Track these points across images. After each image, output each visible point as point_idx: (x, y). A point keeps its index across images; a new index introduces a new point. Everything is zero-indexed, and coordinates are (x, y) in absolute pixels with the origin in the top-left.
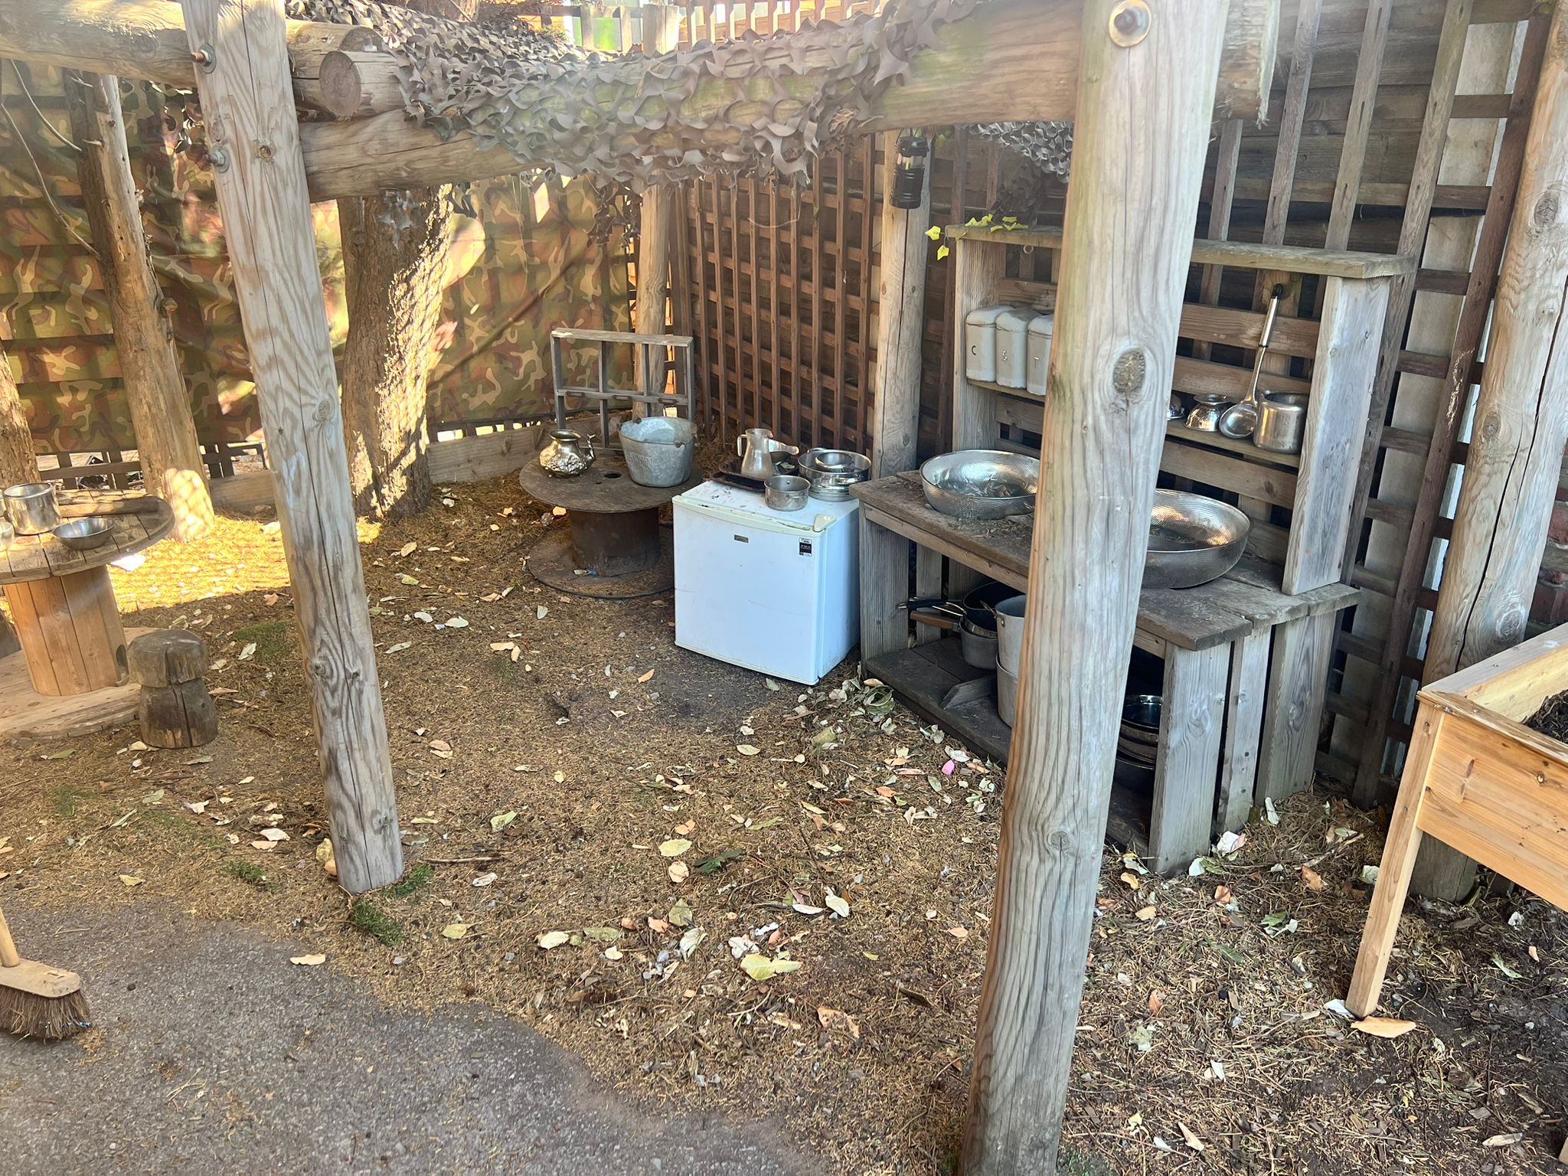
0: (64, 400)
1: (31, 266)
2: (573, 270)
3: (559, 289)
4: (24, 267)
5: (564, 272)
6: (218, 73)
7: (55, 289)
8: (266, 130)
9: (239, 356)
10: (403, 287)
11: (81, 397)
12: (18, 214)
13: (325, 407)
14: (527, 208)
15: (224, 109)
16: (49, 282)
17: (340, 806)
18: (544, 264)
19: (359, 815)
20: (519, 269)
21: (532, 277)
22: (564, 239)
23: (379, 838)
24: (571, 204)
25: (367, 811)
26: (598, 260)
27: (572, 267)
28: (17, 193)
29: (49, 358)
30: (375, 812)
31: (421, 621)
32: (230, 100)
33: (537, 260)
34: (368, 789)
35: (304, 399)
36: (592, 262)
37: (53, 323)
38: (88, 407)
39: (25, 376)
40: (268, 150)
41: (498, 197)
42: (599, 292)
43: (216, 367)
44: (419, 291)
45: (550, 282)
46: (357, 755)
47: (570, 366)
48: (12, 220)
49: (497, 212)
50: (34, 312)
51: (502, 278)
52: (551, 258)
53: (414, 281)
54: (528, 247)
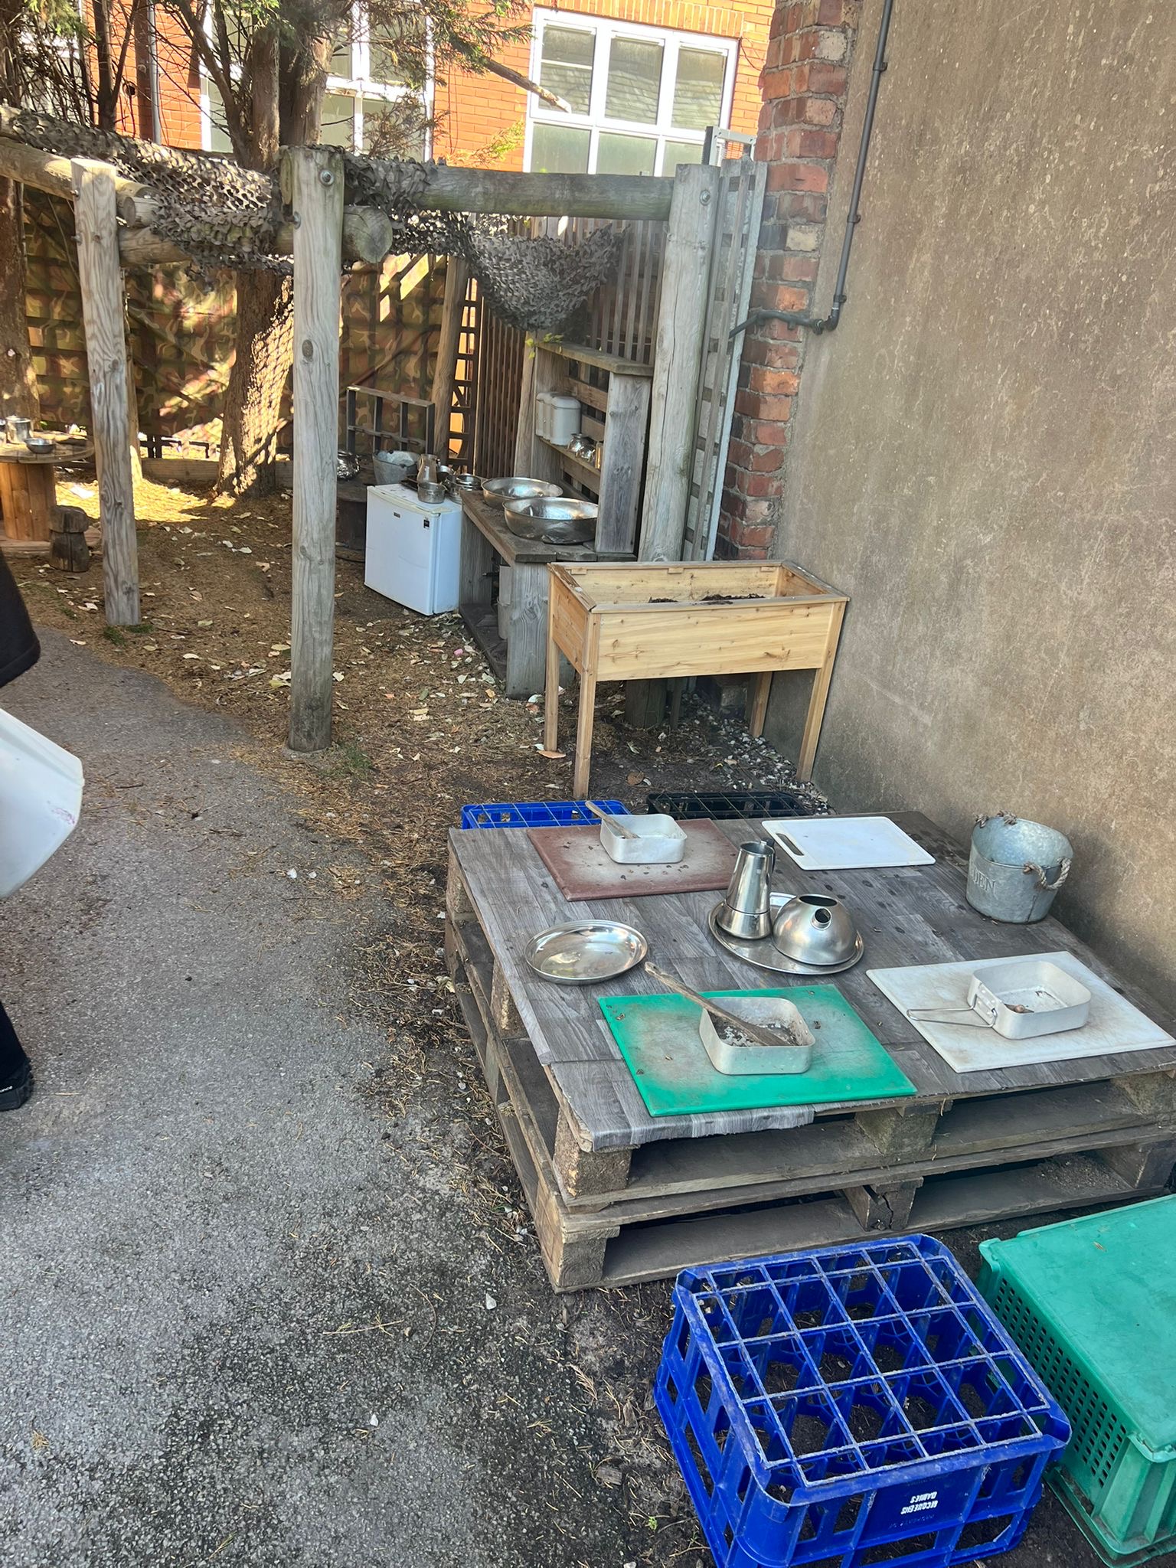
0: (68, 390)
1: (60, 303)
2: (402, 356)
3: (390, 368)
4: (56, 303)
5: (395, 357)
6: (81, 201)
7: (71, 319)
8: (98, 228)
9: (175, 380)
10: (261, 344)
11: (77, 390)
12: (56, 269)
13: (115, 363)
14: (375, 310)
15: (82, 217)
16: (69, 314)
17: (107, 574)
18: (382, 350)
19: (116, 581)
20: (364, 351)
21: (372, 359)
22: (398, 334)
23: (125, 598)
24: (405, 311)
25: (120, 579)
26: (420, 353)
27: (401, 354)
28: (58, 257)
29: (63, 362)
30: (124, 582)
31: (225, 546)
32: (84, 213)
33: (377, 346)
34: (121, 568)
35: (106, 357)
36: (415, 353)
37: (67, 340)
38: (81, 397)
39: (47, 371)
40: (98, 237)
41: (356, 300)
42: (418, 375)
43: (160, 385)
44: (271, 348)
45: (383, 363)
46: (117, 547)
47: (391, 423)
48: (53, 274)
49: (354, 310)
50: (58, 332)
51: (351, 354)
52: (388, 346)
53: (269, 340)
54: (372, 337)
